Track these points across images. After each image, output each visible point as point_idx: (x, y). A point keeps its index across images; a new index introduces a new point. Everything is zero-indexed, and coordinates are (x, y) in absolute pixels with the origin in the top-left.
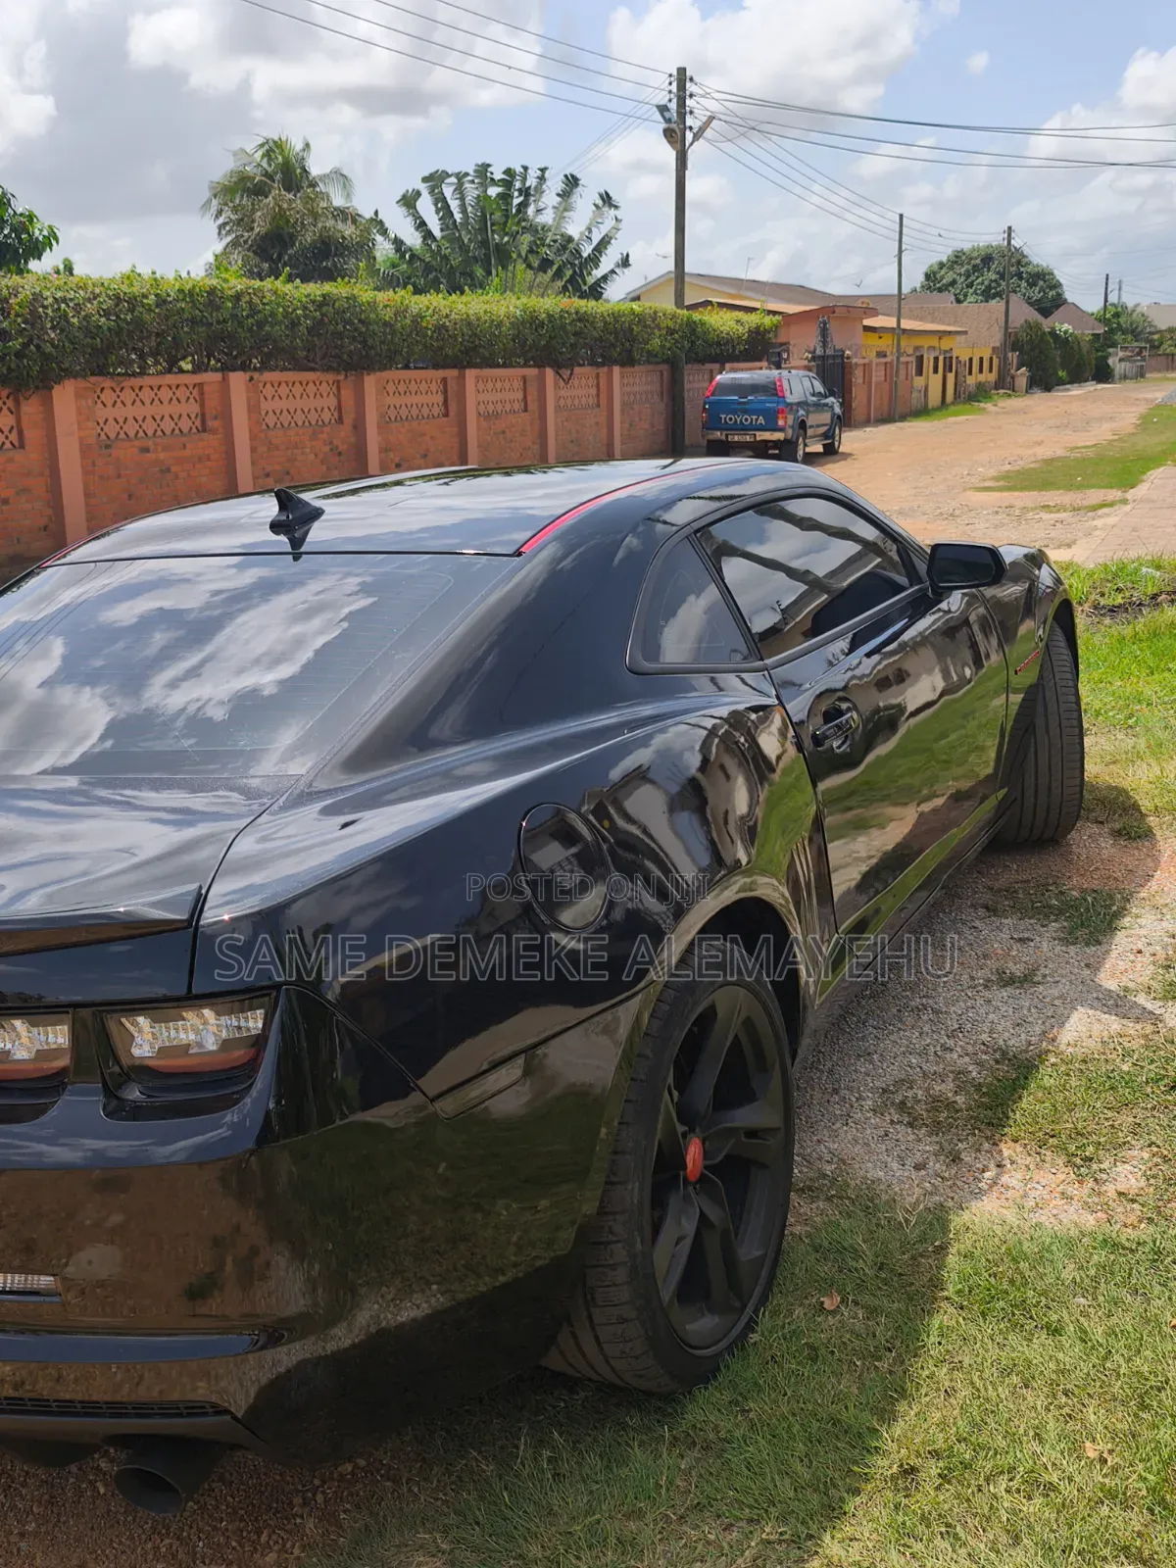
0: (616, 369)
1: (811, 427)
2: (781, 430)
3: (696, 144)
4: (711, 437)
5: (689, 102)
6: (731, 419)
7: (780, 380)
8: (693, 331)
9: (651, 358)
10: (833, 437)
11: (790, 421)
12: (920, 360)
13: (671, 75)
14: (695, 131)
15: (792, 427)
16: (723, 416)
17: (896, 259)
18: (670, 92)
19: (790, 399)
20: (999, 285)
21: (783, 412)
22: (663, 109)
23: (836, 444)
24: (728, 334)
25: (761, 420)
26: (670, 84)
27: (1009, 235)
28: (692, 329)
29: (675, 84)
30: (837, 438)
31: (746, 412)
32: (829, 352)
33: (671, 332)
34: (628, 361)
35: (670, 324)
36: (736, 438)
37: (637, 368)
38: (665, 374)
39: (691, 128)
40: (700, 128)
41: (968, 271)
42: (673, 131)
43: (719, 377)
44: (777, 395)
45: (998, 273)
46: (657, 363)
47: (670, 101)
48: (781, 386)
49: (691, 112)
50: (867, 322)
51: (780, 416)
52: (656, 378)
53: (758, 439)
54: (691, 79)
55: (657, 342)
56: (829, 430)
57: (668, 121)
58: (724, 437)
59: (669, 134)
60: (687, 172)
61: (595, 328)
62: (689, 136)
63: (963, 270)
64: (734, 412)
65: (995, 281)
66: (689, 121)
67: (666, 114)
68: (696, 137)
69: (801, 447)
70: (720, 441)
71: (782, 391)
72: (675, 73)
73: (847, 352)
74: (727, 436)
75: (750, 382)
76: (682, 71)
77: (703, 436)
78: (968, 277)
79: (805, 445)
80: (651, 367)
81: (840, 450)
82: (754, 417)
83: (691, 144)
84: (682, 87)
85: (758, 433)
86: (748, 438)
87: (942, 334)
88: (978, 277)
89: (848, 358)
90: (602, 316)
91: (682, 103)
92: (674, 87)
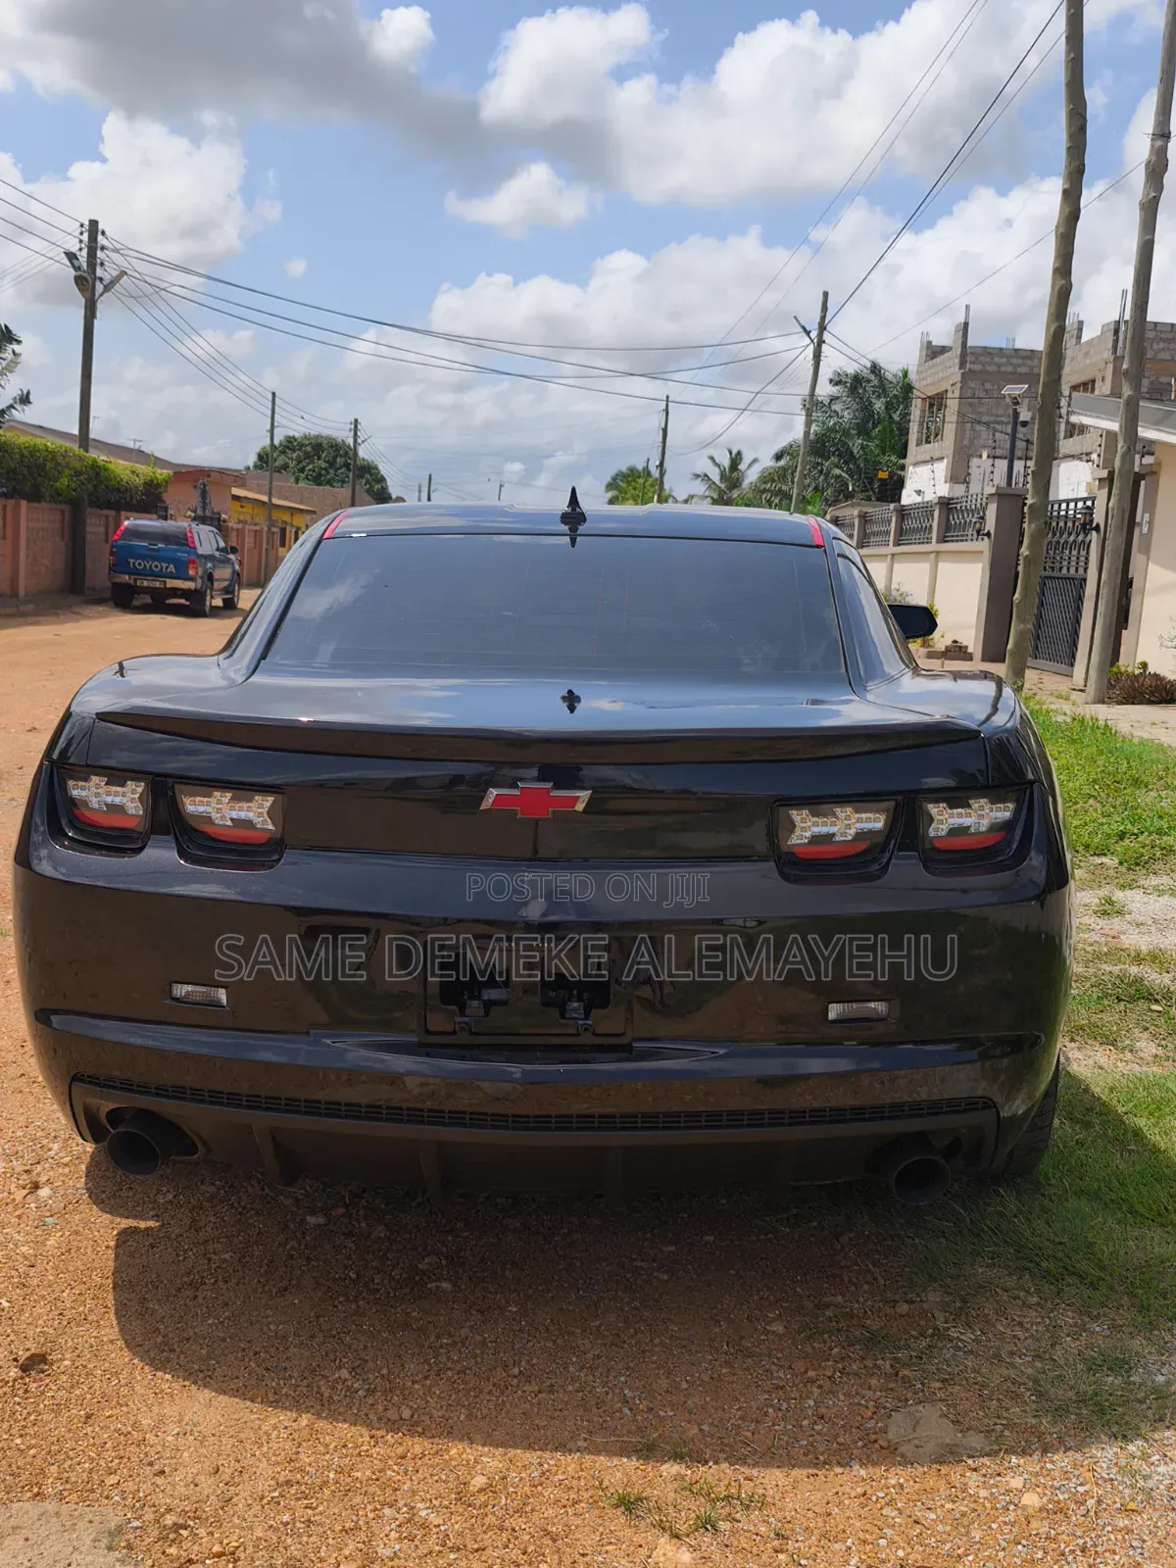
0: (24, 503)
1: (217, 580)
2: (192, 579)
3: (106, 295)
4: (118, 580)
5: (99, 254)
6: (140, 564)
7: (191, 532)
8: (98, 474)
9: (56, 496)
10: (233, 592)
11: (200, 571)
12: (283, 531)
13: (82, 225)
14: (106, 282)
15: (202, 577)
16: (132, 561)
17: (269, 434)
18: (81, 241)
19: (200, 551)
20: (328, 473)
21: (194, 562)
22: (71, 256)
23: (236, 599)
24: (127, 483)
25: (172, 568)
26: (81, 234)
27: (356, 427)
28: (97, 471)
29: (86, 235)
30: (236, 594)
31: (154, 559)
32: (208, 514)
33: (78, 473)
34: (35, 497)
35: (78, 465)
36: (145, 583)
37: (44, 505)
38: (67, 514)
39: (101, 279)
40: (111, 282)
41: (299, 456)
42: (85, 279)
43: (126, 523)
44: (188, 545)
45: (328, 462)
46: (61, 502)
47: (81, 249)
48: (192, 537)
49: (102, 264)
50: (236, 491)
51: (191, 566)
52: (58, 517)
53: (168, 586)
54: (103, 233)
55: (65, 481)
56: (230, 585)
57: (77, 268)
58: (132, 582)
59: (80, 281)
60: (95, 321)
61: (12, 459)
62: (99, 287)
63: (295, 455)
64: (144, 557)
65: (325, 469)
66: (99, 272)
67: (75, 262)
68: (107, 288)
69: (208, 598)
70: (127, 585)
71: (193, 542)
72: (87, 223)
73: (223, 516)
74: (135, 580)
75: (160, 530)
76: (94, 223)
77: (110, 579)
78: (299, 462)
79: (212, 597)
80: (54, 506)
81: (239, 606)
82: (164, 565)
83: (101, 295)
84: (93, 238)
85: (168, 581)
86: (158, 585)
87: (293, 511)
88: (308, 464)
89: (224, 521)
90: (19, 448)
91: (92, 254)
92: (85, 237)
